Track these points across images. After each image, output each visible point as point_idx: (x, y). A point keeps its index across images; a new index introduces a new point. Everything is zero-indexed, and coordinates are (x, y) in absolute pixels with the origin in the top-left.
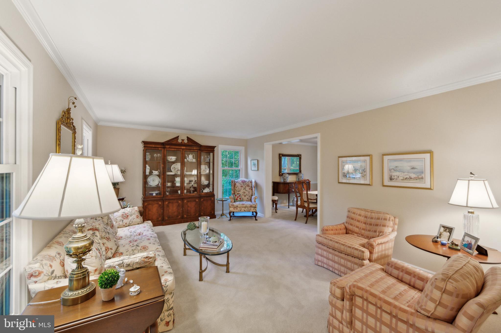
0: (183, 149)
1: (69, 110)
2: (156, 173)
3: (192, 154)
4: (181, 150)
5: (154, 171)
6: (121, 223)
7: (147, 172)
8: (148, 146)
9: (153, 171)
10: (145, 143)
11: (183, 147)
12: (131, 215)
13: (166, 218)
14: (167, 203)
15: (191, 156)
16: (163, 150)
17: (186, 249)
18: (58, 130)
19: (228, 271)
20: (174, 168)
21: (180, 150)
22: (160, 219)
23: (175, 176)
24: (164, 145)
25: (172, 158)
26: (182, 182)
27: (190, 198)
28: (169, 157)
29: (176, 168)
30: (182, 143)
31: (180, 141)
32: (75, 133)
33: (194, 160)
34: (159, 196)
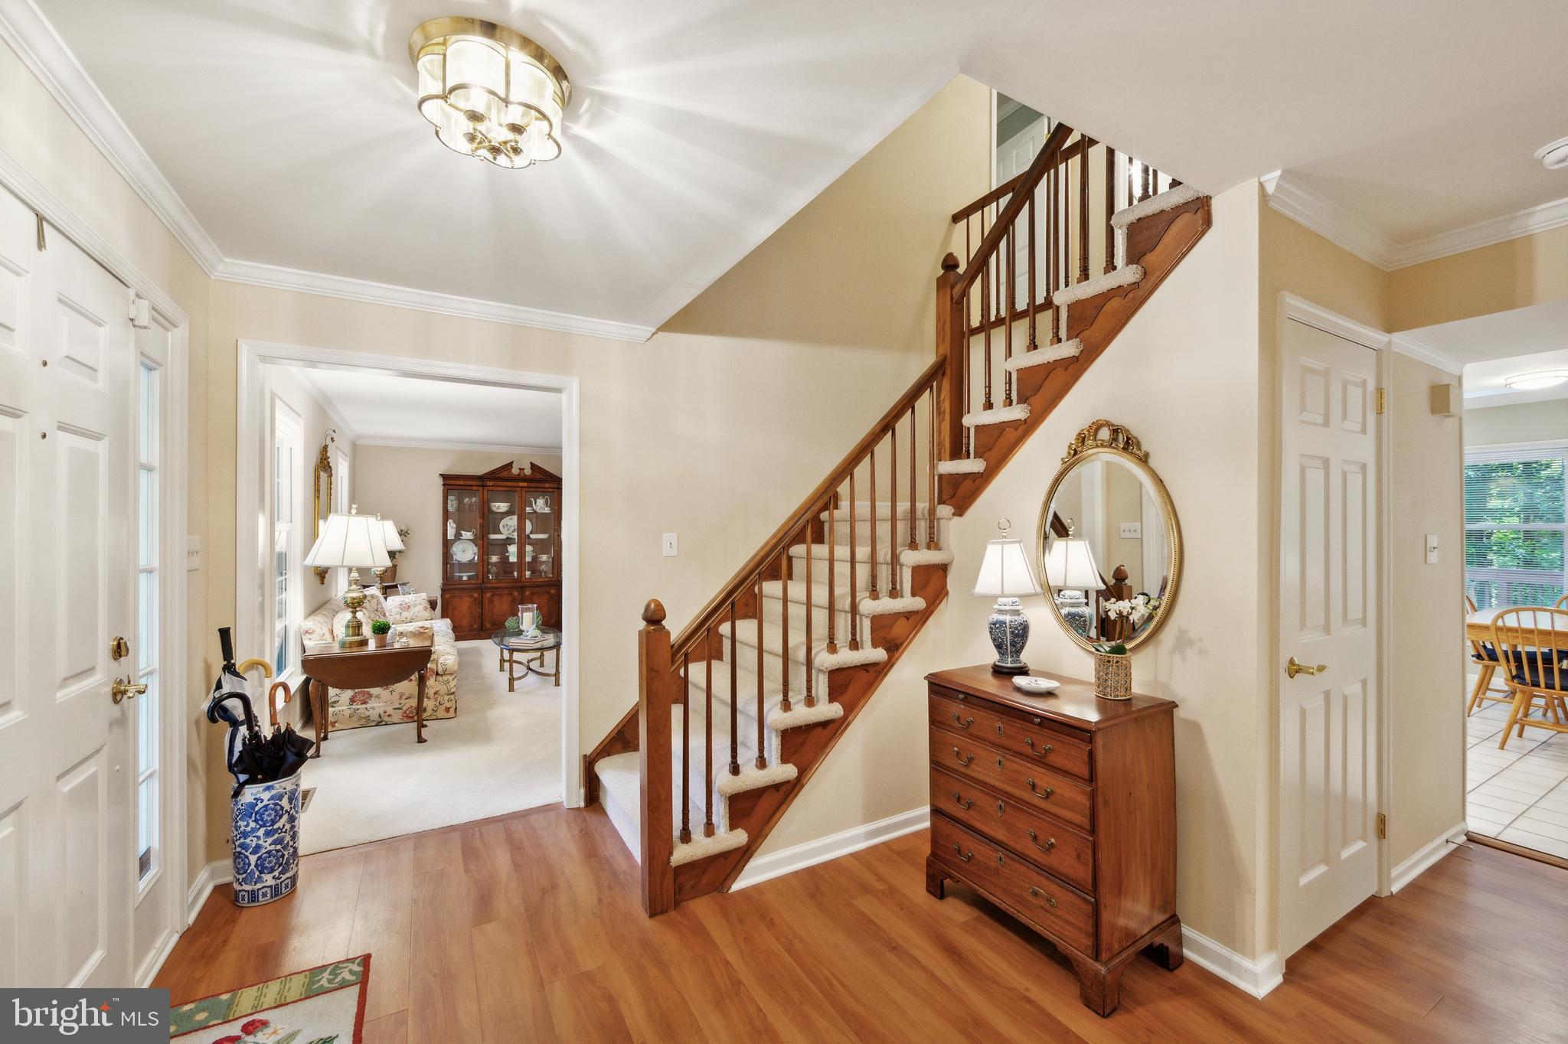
0: (522, 487)
1: (326, 447)
2: (467, 535)
3: (544, 498)
4: (518, 489)
5: (465, 533)
6: (398, 617)
7: (451, 535)
8: (452, 482)
9: (462, 532)
10: (445, 477)
11: (521, 484)
12: (415, 606)
13: (488, 626)
14: (489, 595)
15: (540, 502)
16: (481, 491)
17: (504, 661)
18: (317, 478)
19: (557, 684)
20: (507, 525)
21: (515, 489)
22: (475, 626)
23: (509, 541)
24: (482, 480)
25: (501, 507)
26: (521, 553)
27: (538, 586)
28: (493, 504)
29: (508, 526)
30: (519, 475)
31: (515, 471)
32: (331, 475)
33: (547, 510)
34: (472, 582)
